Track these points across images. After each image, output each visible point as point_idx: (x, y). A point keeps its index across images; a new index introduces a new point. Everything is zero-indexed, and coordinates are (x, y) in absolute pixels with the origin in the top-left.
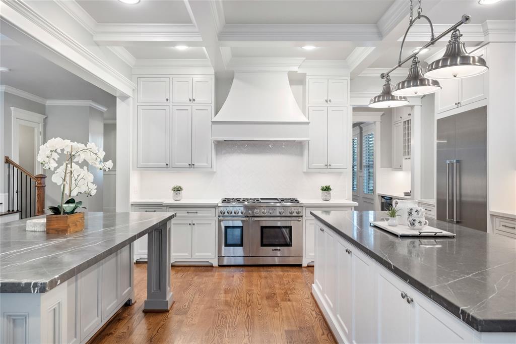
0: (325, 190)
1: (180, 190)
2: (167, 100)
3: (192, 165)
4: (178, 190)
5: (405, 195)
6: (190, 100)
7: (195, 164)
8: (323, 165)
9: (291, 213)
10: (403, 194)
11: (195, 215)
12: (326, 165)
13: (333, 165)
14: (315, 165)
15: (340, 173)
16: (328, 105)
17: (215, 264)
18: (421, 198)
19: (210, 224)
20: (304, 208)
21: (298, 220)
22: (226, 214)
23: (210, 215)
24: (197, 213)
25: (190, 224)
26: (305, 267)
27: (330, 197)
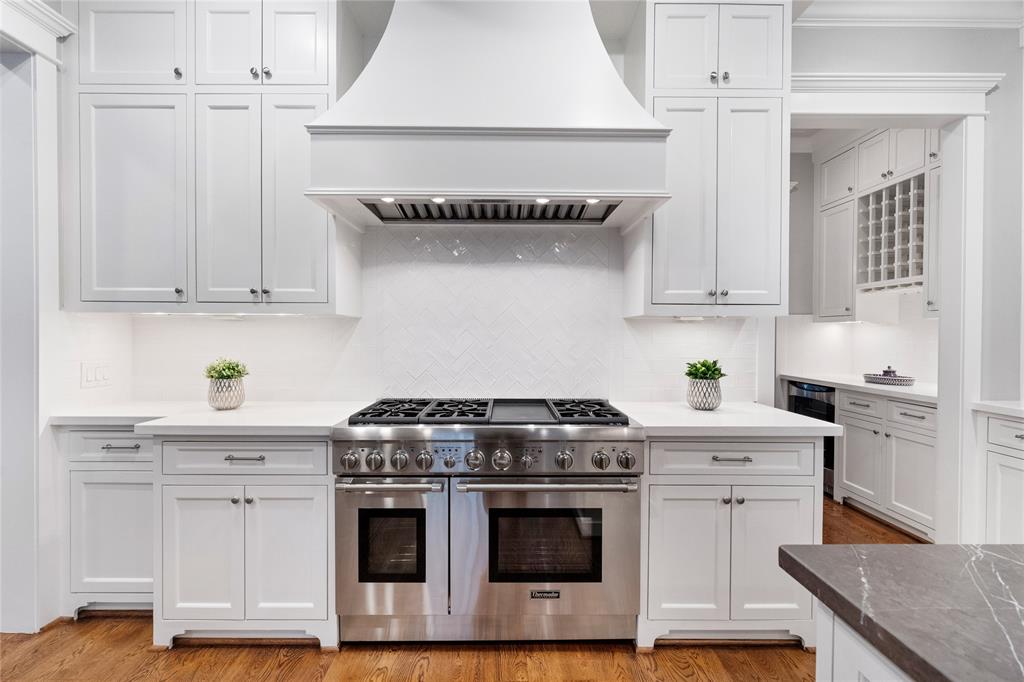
0: (704, 376)
1: (228, 377)
2: (178, 73)
3: (261, 294)
4: (226, 375)
5: (867, 382)
6: (256, 75)
7: (275, 290)
8: (699, 293)
9: (600, 463)
10: (863, 379)
11: (258, 467)
12: (712, 294)
13: (735, 293)
14: (672, 293)
15: (739, 321)
16: (719, 93)
17: (329, 639)
18: (981, 400)
19: (312, 499)
20: (647, 444)
21: (625, 491)
22: (364, 469)
23: (308, 467)
24: (262, 459)
25: (235, 501)
26: (646, 654)
27: (720, 397)
